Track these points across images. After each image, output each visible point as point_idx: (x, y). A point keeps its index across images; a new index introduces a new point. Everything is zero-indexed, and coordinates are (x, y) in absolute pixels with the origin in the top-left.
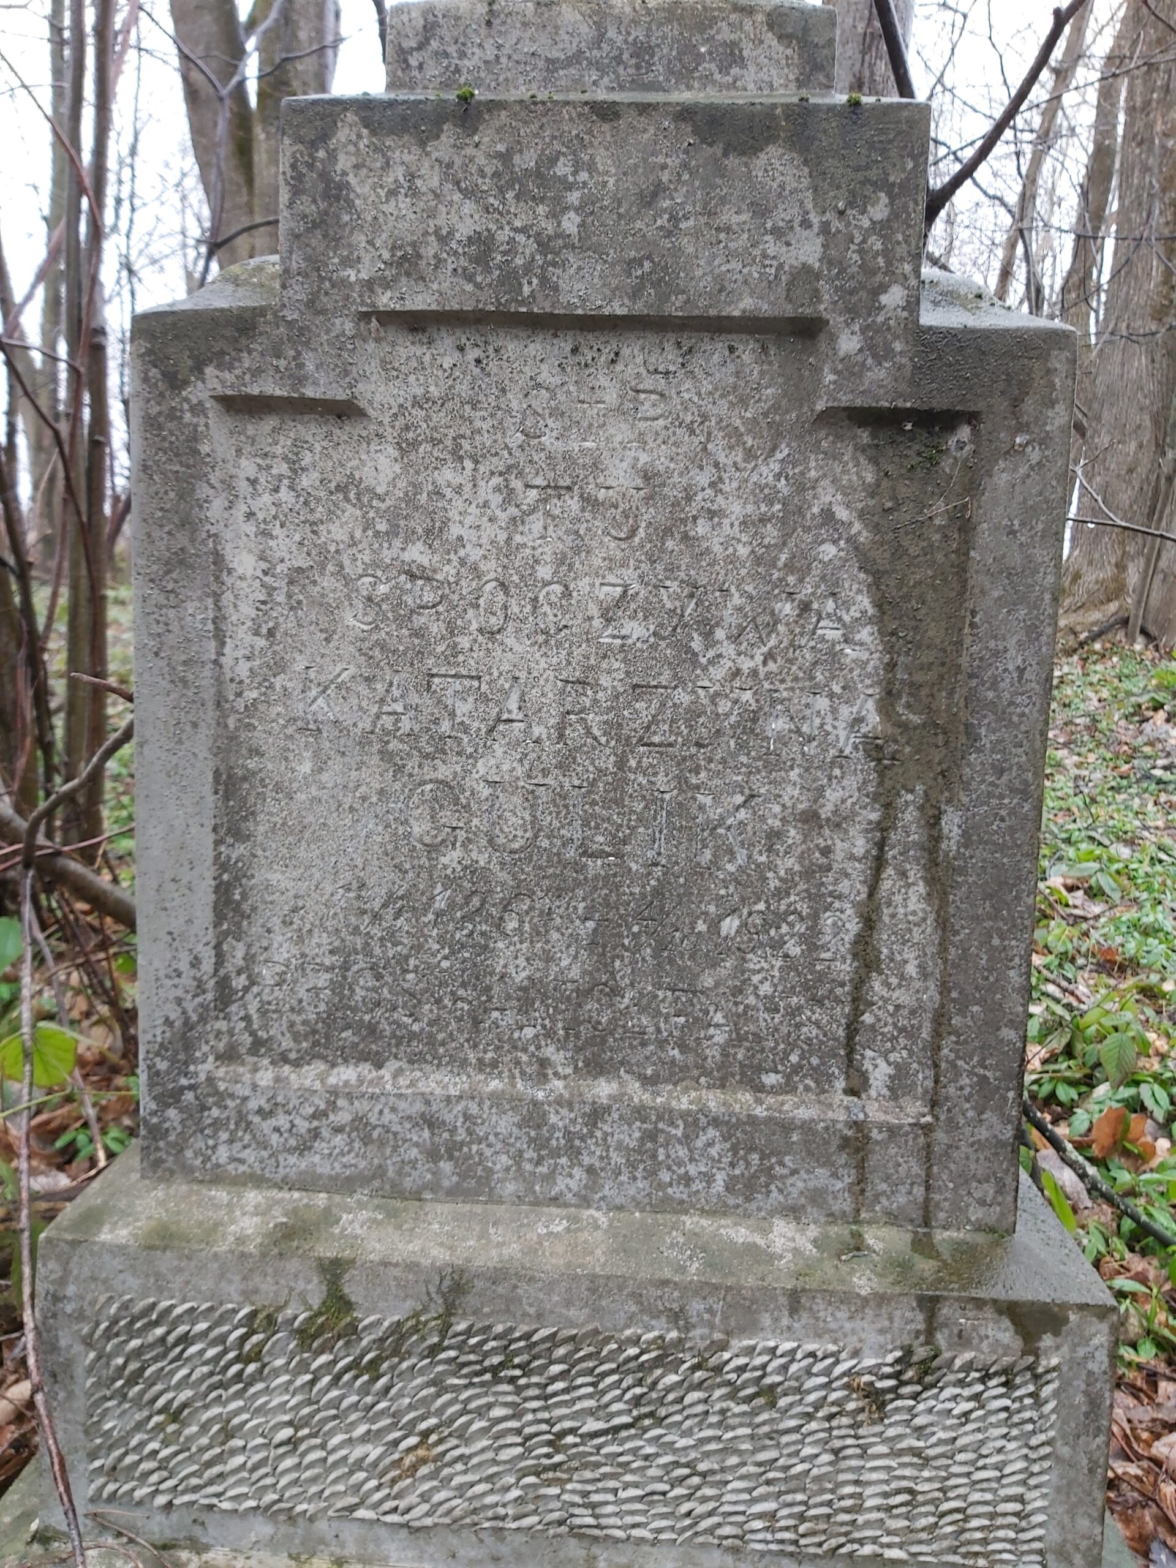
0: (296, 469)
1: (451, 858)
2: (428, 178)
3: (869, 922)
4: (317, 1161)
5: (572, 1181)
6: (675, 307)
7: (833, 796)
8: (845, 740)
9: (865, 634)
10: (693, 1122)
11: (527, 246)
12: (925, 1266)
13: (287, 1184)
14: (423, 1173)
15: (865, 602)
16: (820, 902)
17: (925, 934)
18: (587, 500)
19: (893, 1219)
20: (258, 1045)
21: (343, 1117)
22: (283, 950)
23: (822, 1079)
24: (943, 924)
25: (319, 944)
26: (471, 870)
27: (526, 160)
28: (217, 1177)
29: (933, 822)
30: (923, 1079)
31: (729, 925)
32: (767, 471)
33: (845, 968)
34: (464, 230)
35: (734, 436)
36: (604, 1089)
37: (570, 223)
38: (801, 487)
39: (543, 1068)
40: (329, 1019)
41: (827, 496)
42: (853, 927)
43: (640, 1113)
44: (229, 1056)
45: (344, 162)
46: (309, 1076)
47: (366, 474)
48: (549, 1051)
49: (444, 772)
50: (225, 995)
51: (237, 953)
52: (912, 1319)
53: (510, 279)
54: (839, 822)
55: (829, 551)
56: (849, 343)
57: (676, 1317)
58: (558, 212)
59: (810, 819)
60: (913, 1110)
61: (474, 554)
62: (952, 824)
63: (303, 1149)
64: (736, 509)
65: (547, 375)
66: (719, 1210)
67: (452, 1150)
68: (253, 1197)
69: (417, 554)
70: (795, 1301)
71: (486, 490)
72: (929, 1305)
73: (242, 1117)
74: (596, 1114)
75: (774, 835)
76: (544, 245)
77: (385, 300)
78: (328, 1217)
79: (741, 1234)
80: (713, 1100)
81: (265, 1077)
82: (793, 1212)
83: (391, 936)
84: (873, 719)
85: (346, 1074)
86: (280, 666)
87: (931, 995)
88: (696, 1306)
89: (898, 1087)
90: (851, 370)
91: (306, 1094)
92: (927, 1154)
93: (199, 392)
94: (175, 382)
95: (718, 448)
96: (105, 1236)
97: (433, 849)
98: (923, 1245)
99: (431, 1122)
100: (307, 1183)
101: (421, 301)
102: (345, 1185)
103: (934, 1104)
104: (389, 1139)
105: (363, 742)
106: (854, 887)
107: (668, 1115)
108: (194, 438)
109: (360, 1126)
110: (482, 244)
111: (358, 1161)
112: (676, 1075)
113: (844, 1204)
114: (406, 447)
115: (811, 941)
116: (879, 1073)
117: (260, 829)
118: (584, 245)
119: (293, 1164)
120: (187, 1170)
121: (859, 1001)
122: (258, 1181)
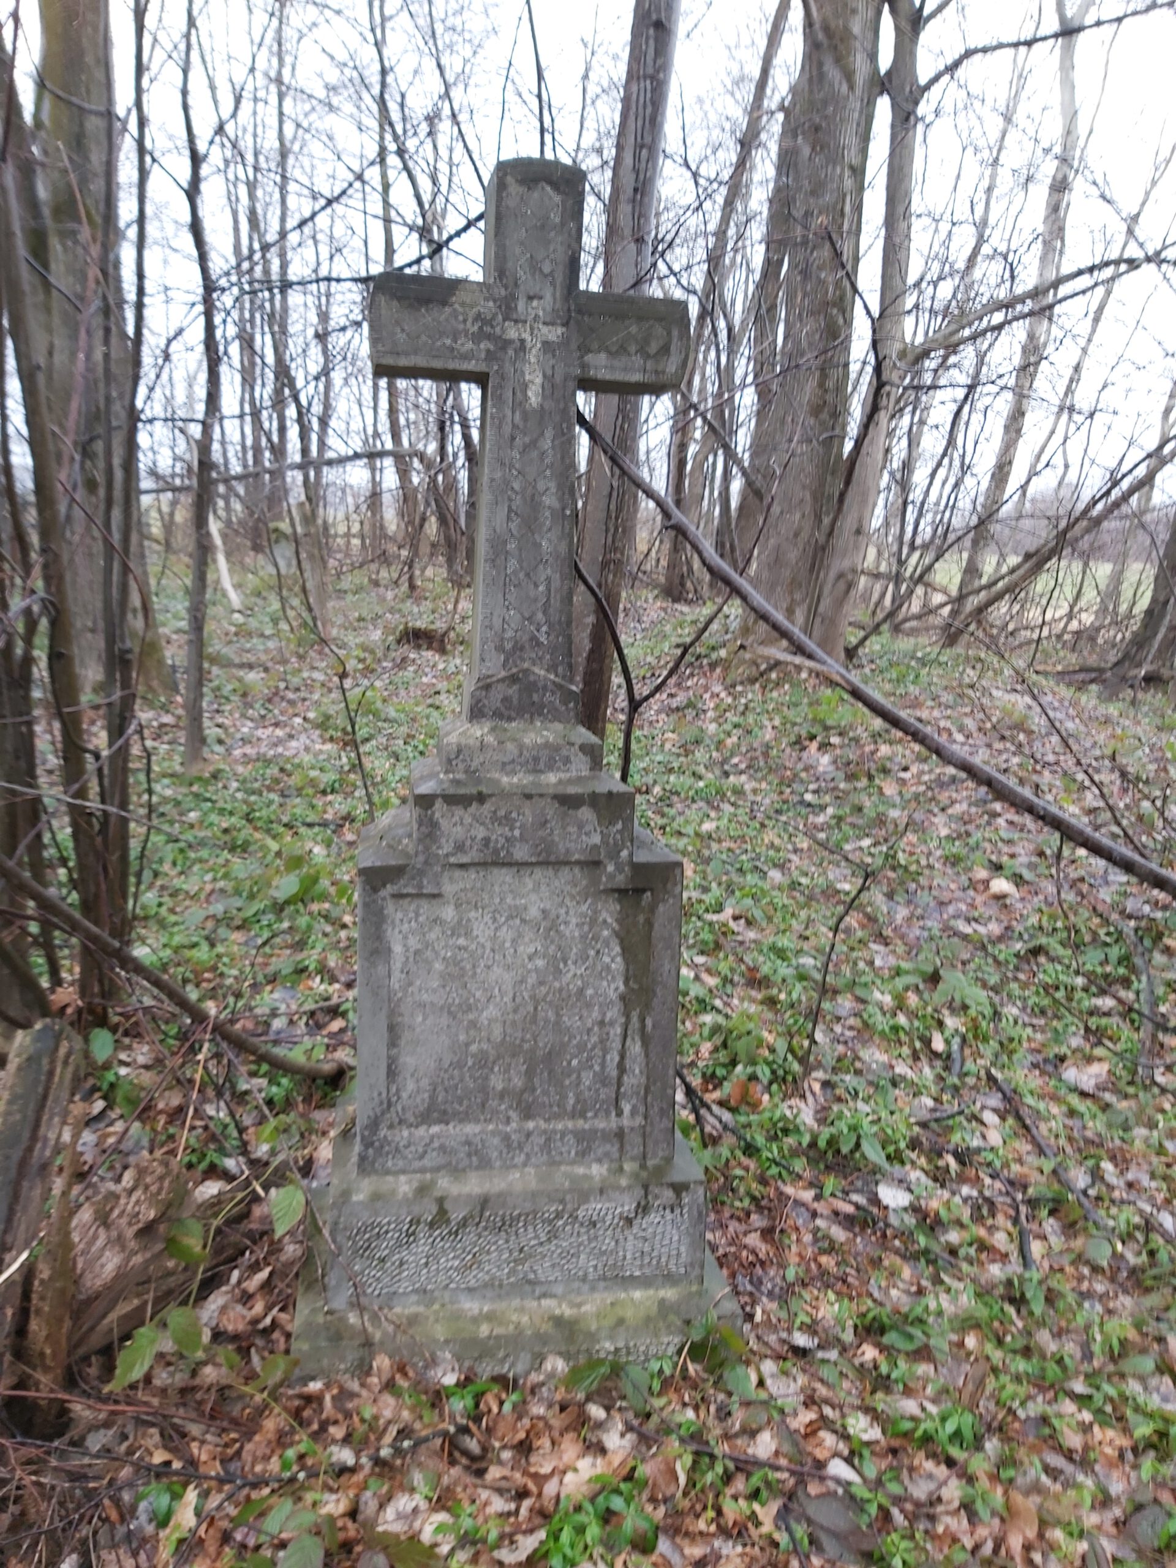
0: (417, 915)
1: (474, 1048)
2: (468, 820)
3: (622, 1056)
4: (426, 1162)
5: (520, 1159)
6: (552, 858)
7: (609, 1015)
8: (613, 995)
9: (619, 959)
10: (563, 1134)
11: (502, 841)
12: (644, 1174)
13: (415, 1172)
14: (466, 1162)
15: (618, 949)
16: (605, 1051)
17: (641, 1059)
18: (523, 921)
19: (633, 1159)
20: (400, 1122)
21: (436, 1144)
22: (411, 1086)
23: (608, 1113)
24: (647, 1055)
25: (425, 1083)
26: (481, 1051)
27: (501, 813)
28: (388, 1172)
29: (642, 1021)
30: (642, 1109)
31: (575, 1062)
32: (584, 908)
33: (614, 1073)
34: (480, 836)
35: (573, 897)
36: (531, 1125)
37: (517, 833)
38: (596, 912)
39: (508, 1120)
40: (429, 1110)
41: (604, 915)
42: (617, 1059)
43: (545, 1132)
44: (391, 1127)
45: (437, 815)
46: (422, 1131)
47: (444, 916)
48: (511, 1113)
49: (471, 1016)
50: (390, 1104)
51: (394, 1089)
52: (639, 1192)
53: (496, 852)
54: (612, 1023)
55: (606, 933)
56: (610, 868)
57: (562, 1201)
58: (512, 829)
59: (602, 1023)
60: (639, 1120)
61: (482, 940)
62: (649, 1022)
63: (422, 1157)
64: (574, 921)
65: (508, 879)
66: (573, 1163)
67: (476, 1153)
68: (403, 1178)
69: (461, 941)
70: (601, 1192)
71: (487, 918)
72: (646, 1187)
73: (397, 1150)
74: (529, 1135)
75: (589, 1031)
76: (507, 840)
77: (452, 860)
78: (433, 1182)
79: (580, 1170)
80: (570, 1125)
81: (405, 1133)
82: (599, 1161)
83: (452, 1077)
84: (622, 987)
85: (435, 1129)
86: (410, 984)
87: (643, 1080)
88: (568, 1197)
89: (634, 1112)
90: (611, 877)
91: (422, 1138)
92: (644, 1136)
93: (383, 893)
94: (375, 890)
95: (567, 901)
96: (355, 1198)
97: (467, 1045)
98: (643, 1166)
99: (468, 1143)
100: (422, 1170)
101: (465, 859)
102: (437, 1169)
103: (646, 1118)
104: (453, 1152)
105: (442, 1008)
106: (617, 1045)
107: (554, 1131)
108: (382, 908)
109: (442, 1148)
110: (486, 841)
111: (441, 1160)
112: (557, 1117)
113: (616, 1155)
114: (458, 906)
115: (603, 1065)
116: (627, 1108)
117: (403, 1042)
118: (522, 838)
119: (417, 1164)
120: (376, 1172)
121: (619, 1084)
122: (403, 1172)
